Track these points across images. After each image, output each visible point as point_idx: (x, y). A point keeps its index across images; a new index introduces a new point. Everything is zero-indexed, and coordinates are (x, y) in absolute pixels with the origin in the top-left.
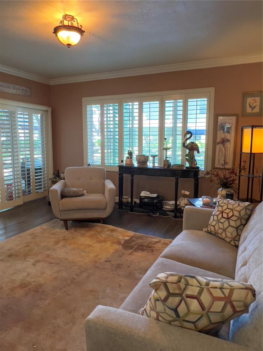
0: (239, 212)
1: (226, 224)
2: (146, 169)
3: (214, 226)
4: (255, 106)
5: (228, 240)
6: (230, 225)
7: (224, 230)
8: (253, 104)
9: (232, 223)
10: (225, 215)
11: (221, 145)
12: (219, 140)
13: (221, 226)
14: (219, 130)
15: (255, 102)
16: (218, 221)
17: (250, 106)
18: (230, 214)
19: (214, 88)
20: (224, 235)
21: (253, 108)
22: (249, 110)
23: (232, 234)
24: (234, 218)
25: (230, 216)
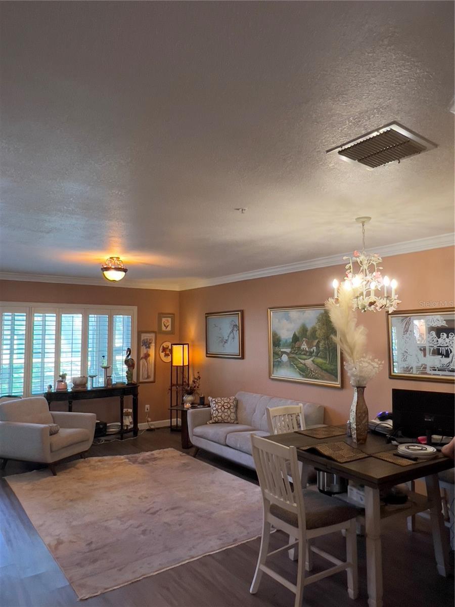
0: (233, 403)
1: (229, 412)
2: (87, 392)
3: (221, 416)
4: (168, 326)
5: (233, 421)
6: (231, 412)
7: (229, 416)
8: (166, 323)
9: (232, 410)
10: (226, 407)
11: (144, 360)
12: (142, 355)
13: (226, 414)
14: (142, 346)
15: (168, 321)
16: (223, 412)
17: (165, 325)
18: (229, 406)
19: (136, 307)
20: (229, 419)
21: (167, 327)
22: (164, 328)
23: (234, 416)
24: (232, 407)
25: (229, 407)
